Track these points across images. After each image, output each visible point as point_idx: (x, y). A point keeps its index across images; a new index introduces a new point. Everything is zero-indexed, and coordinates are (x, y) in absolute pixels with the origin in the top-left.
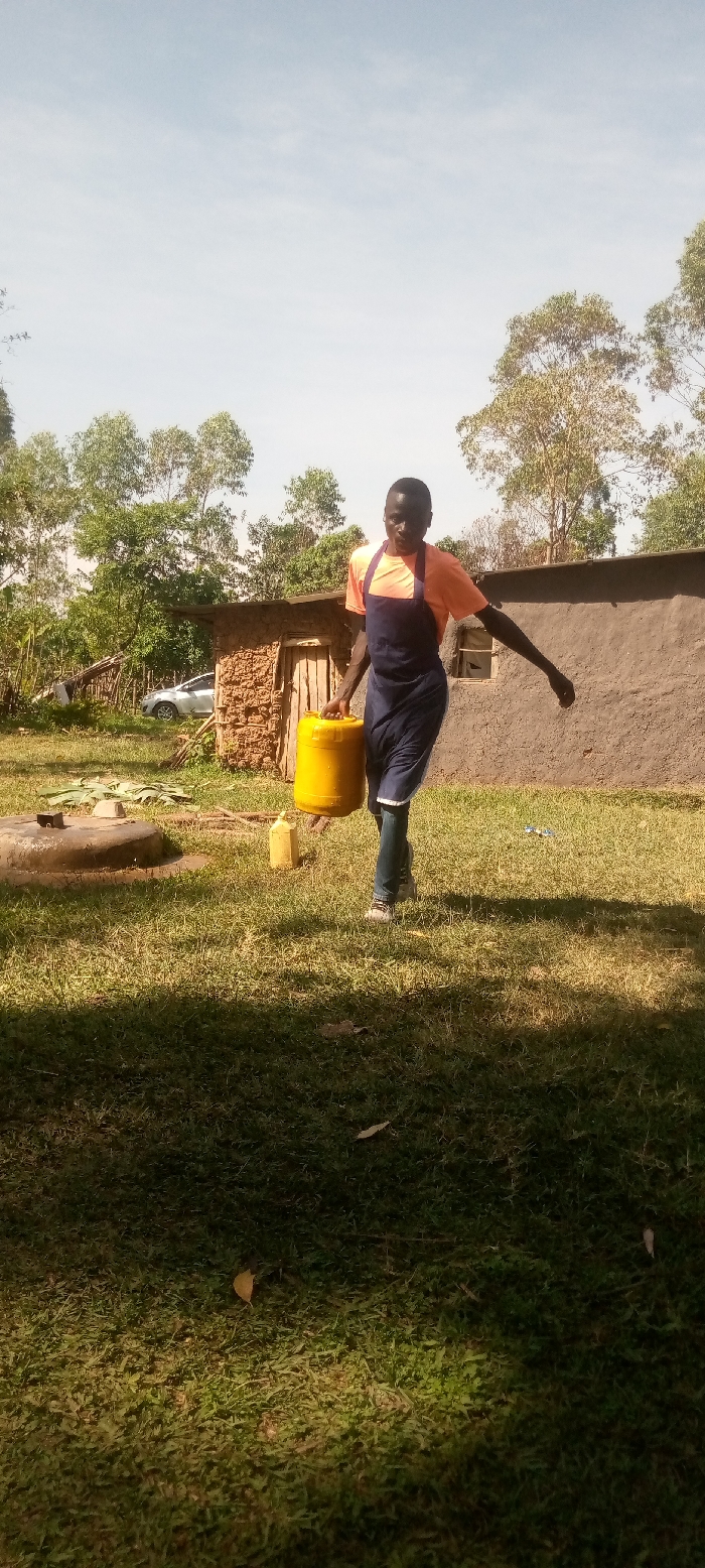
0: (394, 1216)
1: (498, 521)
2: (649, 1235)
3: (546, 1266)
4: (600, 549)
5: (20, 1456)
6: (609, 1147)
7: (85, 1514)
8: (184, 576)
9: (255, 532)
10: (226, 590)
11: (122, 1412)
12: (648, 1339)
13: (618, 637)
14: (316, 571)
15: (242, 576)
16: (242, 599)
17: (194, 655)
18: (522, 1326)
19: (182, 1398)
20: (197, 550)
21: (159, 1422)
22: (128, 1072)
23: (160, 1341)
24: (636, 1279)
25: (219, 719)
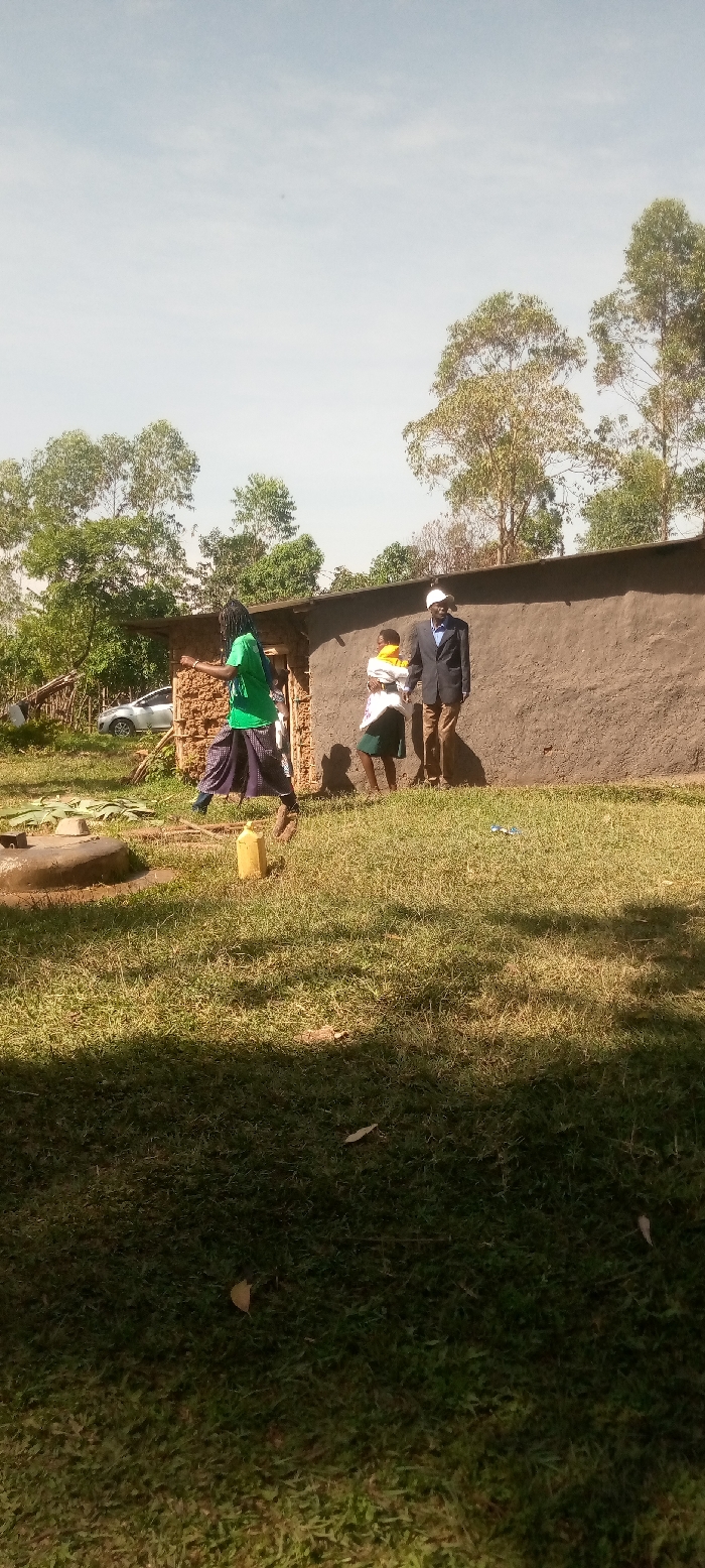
0: (387, 1219)
1: (447, 524)
2: (644, 1223)
3: (543, 1258)
4: (549, 548)
5: (25, 1481)
6: (596, 1138)
7: (95, 1536)
8: (136, 591)
9: (206, 544)
10: (179, 602)
11: (126, 1430)
12: (648, 1326)
13: (573, 636)
14: (270, 582)
15: (195, 589)
16: (195, 612)
17: (150, 668)
18: (522, 1321)
19: (186, 1413)
20: (148, 565)
21: (163, 1438)
22: (109, 1088)
23: (161, 1357)
24: (631, 1268)
25: (178, 733)
